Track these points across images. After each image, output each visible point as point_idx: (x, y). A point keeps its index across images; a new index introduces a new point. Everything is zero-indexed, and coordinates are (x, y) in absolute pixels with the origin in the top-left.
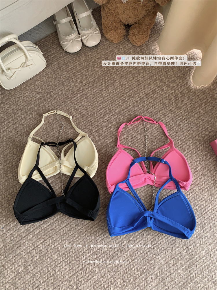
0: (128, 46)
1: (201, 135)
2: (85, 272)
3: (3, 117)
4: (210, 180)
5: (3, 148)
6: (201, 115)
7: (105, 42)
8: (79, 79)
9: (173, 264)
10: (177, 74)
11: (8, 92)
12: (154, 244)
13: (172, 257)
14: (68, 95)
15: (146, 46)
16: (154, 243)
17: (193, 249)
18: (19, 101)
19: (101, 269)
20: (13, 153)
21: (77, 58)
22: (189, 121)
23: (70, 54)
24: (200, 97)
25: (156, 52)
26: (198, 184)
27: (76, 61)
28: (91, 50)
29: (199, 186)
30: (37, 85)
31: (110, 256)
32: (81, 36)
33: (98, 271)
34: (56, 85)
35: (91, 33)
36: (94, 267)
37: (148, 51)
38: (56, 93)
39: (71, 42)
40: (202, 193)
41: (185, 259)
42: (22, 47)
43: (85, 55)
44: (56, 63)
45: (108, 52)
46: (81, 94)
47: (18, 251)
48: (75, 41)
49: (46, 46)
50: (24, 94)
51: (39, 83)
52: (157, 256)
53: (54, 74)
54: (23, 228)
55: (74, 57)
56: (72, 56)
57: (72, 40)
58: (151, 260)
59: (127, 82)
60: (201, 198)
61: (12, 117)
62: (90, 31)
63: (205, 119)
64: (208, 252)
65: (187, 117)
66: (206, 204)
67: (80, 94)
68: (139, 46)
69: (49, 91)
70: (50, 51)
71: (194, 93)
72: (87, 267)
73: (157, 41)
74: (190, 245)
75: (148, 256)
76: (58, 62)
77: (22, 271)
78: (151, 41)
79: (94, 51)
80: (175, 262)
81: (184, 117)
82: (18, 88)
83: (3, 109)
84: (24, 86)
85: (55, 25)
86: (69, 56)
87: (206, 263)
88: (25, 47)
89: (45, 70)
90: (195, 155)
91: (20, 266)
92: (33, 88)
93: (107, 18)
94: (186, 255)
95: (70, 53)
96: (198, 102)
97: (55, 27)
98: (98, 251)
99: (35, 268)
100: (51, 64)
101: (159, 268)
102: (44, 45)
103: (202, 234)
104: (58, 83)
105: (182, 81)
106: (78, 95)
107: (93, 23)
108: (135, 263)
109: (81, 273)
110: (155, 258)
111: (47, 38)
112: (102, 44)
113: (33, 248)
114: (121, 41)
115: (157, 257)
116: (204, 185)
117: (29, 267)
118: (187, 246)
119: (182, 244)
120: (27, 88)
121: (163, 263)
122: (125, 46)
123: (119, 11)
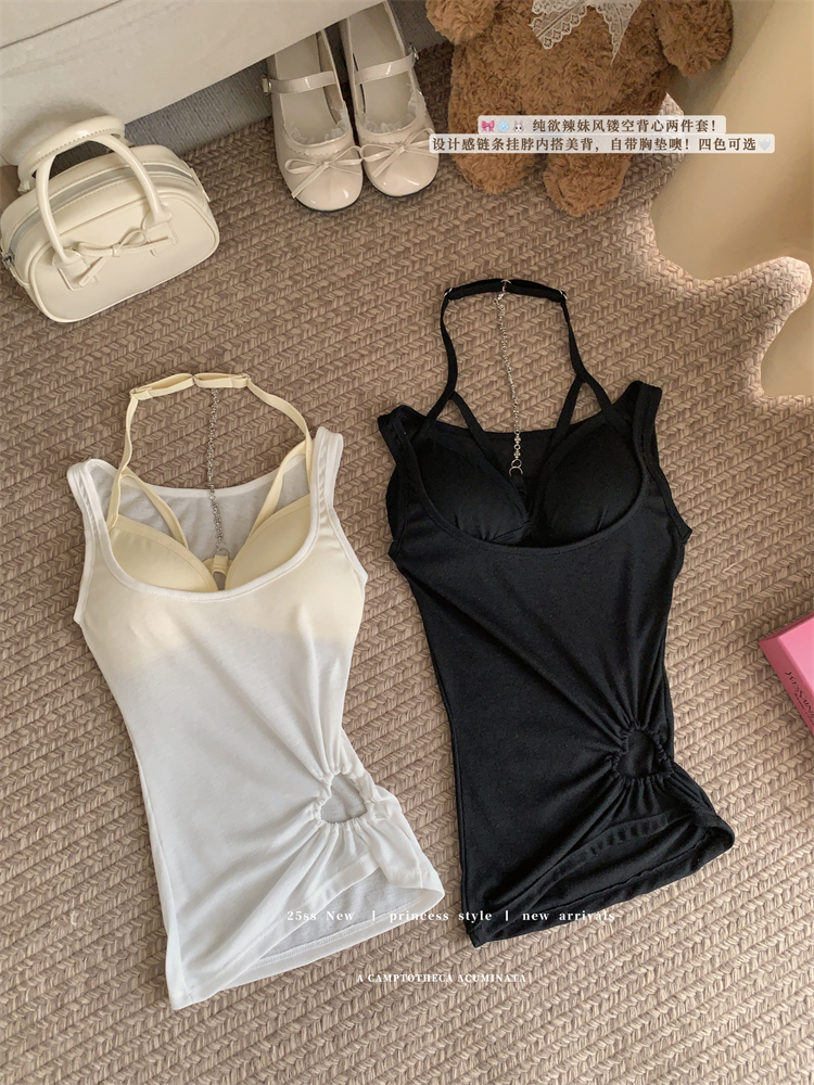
0: (538, 210)
1: (773, 583)
2: (282, 1047)
3: (32, 425)
4: (786, 756)
5: (17, 544)
6: (782, 510)
7: (450, 183)
8: (337, 315)
9: (613, 1051)
10: (711, 342)
11: (61, 333)
12: (550, 970)
13: (612, 1024)
14: (288, 371)
15: (604, 219)
16: (551, 968)
17: (695, 1004)
18: (97, 369)
19: (344, 1041)
20: (57, 567)
21: (337, 232)
22: (736, 526)
23: (313, 216)
24: (786, 438)
25: (640, 247)
26: (738, 766)
27: (333, 246)
28: (395, 210)
29: (743, 772)
30: (175, 318)
31: (384, 997)
32: (364, 151)
33: (331, 1049)
34: (248, 328)
35: (404, 144)
36: (320, 1031)
37: (611, 239)
38: (244, 357)
39: (322, 169)
40: (750, 801)
41: (660, 1036)
42: (134, 169)
43: (369, 226)
44: (255, 241)
45: (457, 222)
46: (340, 374)
47: (37, 942)
48: (339, 166)
49: (222, 169)
50: (121, 346)
51: (183, 310)
52: (557, 1017)
53: (244, 282)
54: (66, 857)
55: (328, 226)
56: (320, 221)
57: (329, 160)
58: (535, 1031)
59: (517, 350)
60: (743, 820)
61: (66, 430)
62: (402, 136)
63: (794, 525)
64: (747, 1020)
65: (729, 509)
66: (763, 841)
67: (334, 372)
68: (579, 215)
69: (218, 346)
70: (238, 192)
71: (764, 422)
72: (291, 1029)
73: (647, 206)
74: (684, 989)
75: (524, 1013)
76: (263, 238)
77: (45, 1018)
78: (627, 204)
79: (406, 213)
80: (621, 1047)
81: (717, 506)
82: (99, 322)
83: (31, 394)
84: (124, 318)
85: (270, 94)
86: (310, 220)
87: (735, 1059)
88: (148, 168)
89: (210, 265)
90: (741, 654)
91: (38, 998)
92: (158, 326)
93: (470, 95)
94: (665, 1022)
95: (313, 211)
96: (775, 454)
97: (268, 101)
98: (340, 976)
99: (95, 1014)
100: (237, 243)
101: (562, 1064)
102: (217, 164)
103: (733, 952)
104: (256, 319)
105: (727, 370)
106: (326, 376)
107: (415, 105)
108: (474, 1034)
109: (267, 1050)
110: (550, 1023)
111: (231, 140)
112: (440, 192)
113: (95, 937)
114: (514, 190)
115: (559, 1023)
116: (761, 770)
117: (75, 1007)
118: (673, 992)
119: (655, 981)
120: (133, 325)
121: (576, 1045)
122: (526, 210)
123: (521, 75)
